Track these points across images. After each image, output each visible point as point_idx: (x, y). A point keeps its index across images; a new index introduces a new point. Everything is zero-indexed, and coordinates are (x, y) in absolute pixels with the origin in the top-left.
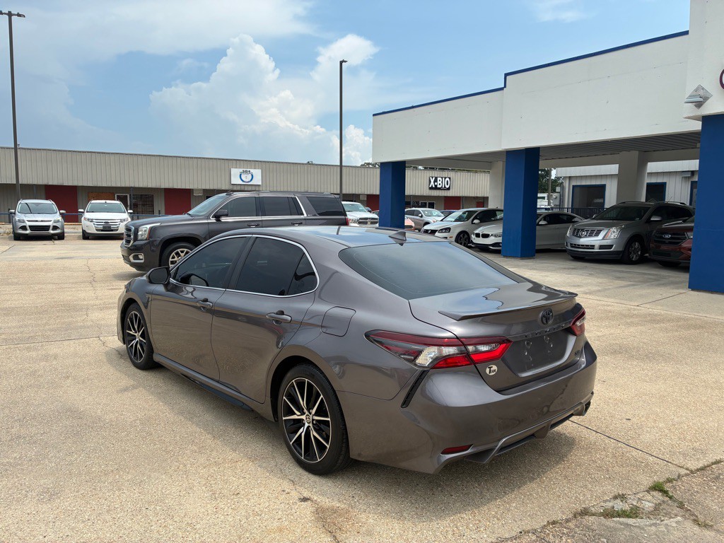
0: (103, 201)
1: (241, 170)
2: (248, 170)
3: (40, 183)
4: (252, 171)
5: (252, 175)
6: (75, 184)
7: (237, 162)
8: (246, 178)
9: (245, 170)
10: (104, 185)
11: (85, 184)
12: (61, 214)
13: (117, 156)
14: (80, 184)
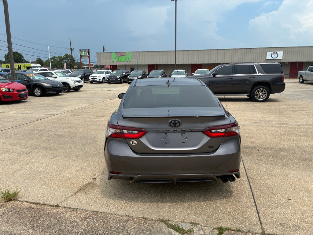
0: (201, 70)
1: (272, 52)
2: (276, 52)
3: (189, 63)
4: (278, 52)
5: (278, 55)
6: (201, 63)
7: (270, 49)
8: (274, 56)
9: (274, 52)
10: (211, 63)
11: (204, 63)
12: (186, 75)
13: (217, 51)
14: (203, 63)
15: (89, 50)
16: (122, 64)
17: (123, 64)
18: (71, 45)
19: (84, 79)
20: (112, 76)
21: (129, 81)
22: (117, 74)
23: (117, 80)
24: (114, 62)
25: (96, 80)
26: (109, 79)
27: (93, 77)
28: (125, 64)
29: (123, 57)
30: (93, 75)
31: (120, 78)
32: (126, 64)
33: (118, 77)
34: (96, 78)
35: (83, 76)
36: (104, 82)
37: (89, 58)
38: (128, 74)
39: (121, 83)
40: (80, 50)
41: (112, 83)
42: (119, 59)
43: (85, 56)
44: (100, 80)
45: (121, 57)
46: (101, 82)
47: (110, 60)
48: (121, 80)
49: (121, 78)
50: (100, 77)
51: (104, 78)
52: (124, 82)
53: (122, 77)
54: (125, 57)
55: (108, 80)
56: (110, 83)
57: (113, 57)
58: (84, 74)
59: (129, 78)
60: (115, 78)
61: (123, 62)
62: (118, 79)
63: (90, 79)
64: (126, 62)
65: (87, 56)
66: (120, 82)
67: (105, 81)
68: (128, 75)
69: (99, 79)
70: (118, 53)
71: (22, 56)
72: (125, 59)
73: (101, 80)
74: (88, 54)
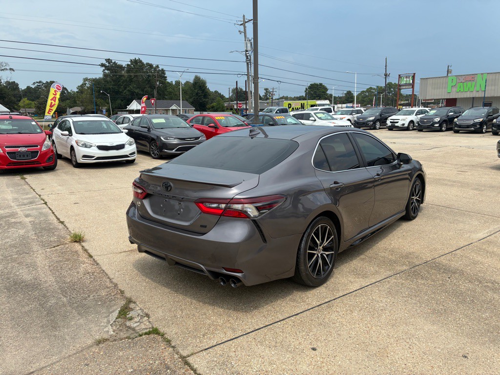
15: (414, 74)
16: (465, 97)
17: (468, 96)
18: (386, 69)
19: (380, 123)
20: (425, 119)
21: (456, 128)
22: (436, 115)
23: (433, 125)
24: (451, 94)
25: (396, 124)
26: (419, 124)
27: (392, 121)
28: (471, 96)
29: (469, 83)
30: (394, 117)
31: (439, 122)
32: (474, 96)
33: (437, 120)
34: (397, 122)
35: (379, 117)
36: (411, 129)
37: (413, 87)
38: (458, 115)
39: (441, 131)
40: (399, 75)
41: (425, 131)
42: (462, 87)
43: (406, 85)
44: (403, 124)
45: (465, 84)
46: (406, 128)
47: (444, 90)
48: (441, 126)
49: (441, 123)
50: (404, 120)
51: (412, 122)
52: (448, 130)
53: (445, 121)
54: (474, 83)
55: (417, 125)
56: (420, 130)
57: (450, 84)
58: (381, 115)
59: (456, 123)
60: (430, 122)
61: (468, 93)
62: (436, 123)
63: (389, 123)
64: (475, 93)
65: (409, 85)
66: (439, 128)
67: (414, 126)
68: (457, 117)
69: (401, 124)
70: (460, 78)
71: (326, 89)
72: (473, 87)
73: (406, 125)
74: (411, 82)
